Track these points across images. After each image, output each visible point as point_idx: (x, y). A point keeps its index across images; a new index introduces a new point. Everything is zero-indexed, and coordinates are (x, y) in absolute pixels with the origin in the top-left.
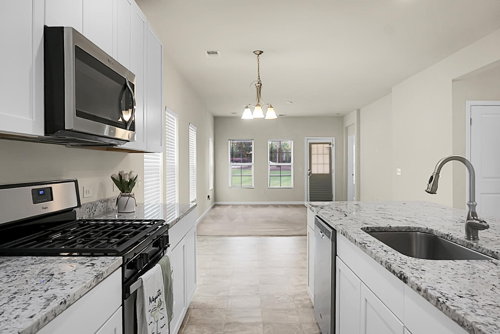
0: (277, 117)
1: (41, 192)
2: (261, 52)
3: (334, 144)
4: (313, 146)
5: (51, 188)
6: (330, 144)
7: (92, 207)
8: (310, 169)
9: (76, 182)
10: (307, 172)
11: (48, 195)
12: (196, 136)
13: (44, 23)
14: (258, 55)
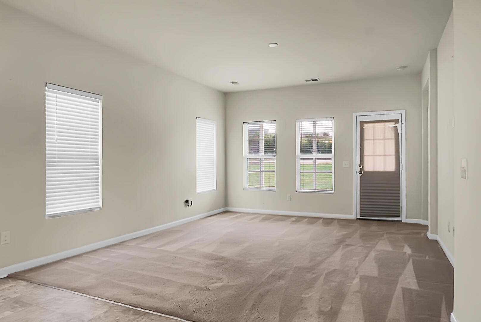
3: (404, 122)
4: (366, 126)
6: (396, 121)
8: (362, 163)
10: (356, 168)
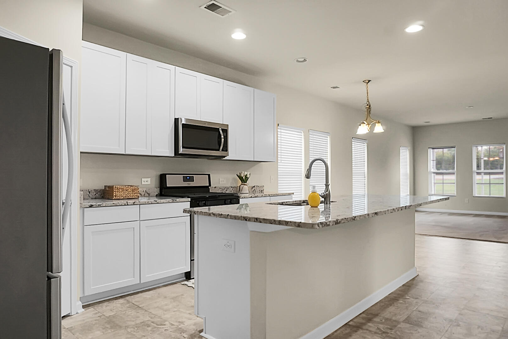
0: (384, 131)
1: (188, 178)
2: (369, 81)
5: (193, 176)
7: (224, 189)
9: (209, 175)
11: (192, 179)
12: (367, 147)
13: (175, 117)
14: (367, 83)
